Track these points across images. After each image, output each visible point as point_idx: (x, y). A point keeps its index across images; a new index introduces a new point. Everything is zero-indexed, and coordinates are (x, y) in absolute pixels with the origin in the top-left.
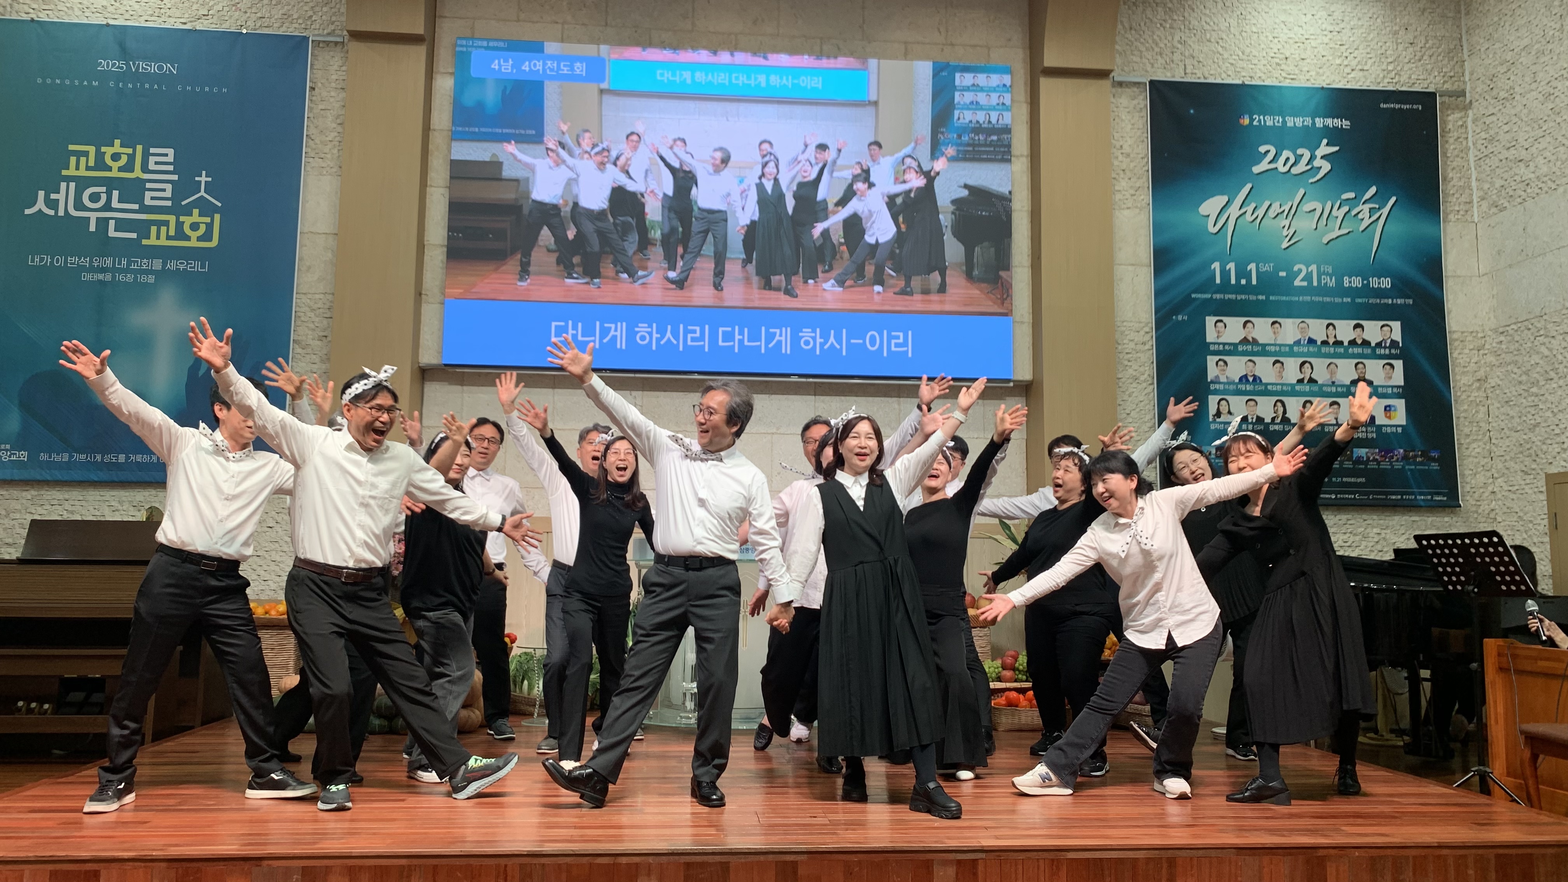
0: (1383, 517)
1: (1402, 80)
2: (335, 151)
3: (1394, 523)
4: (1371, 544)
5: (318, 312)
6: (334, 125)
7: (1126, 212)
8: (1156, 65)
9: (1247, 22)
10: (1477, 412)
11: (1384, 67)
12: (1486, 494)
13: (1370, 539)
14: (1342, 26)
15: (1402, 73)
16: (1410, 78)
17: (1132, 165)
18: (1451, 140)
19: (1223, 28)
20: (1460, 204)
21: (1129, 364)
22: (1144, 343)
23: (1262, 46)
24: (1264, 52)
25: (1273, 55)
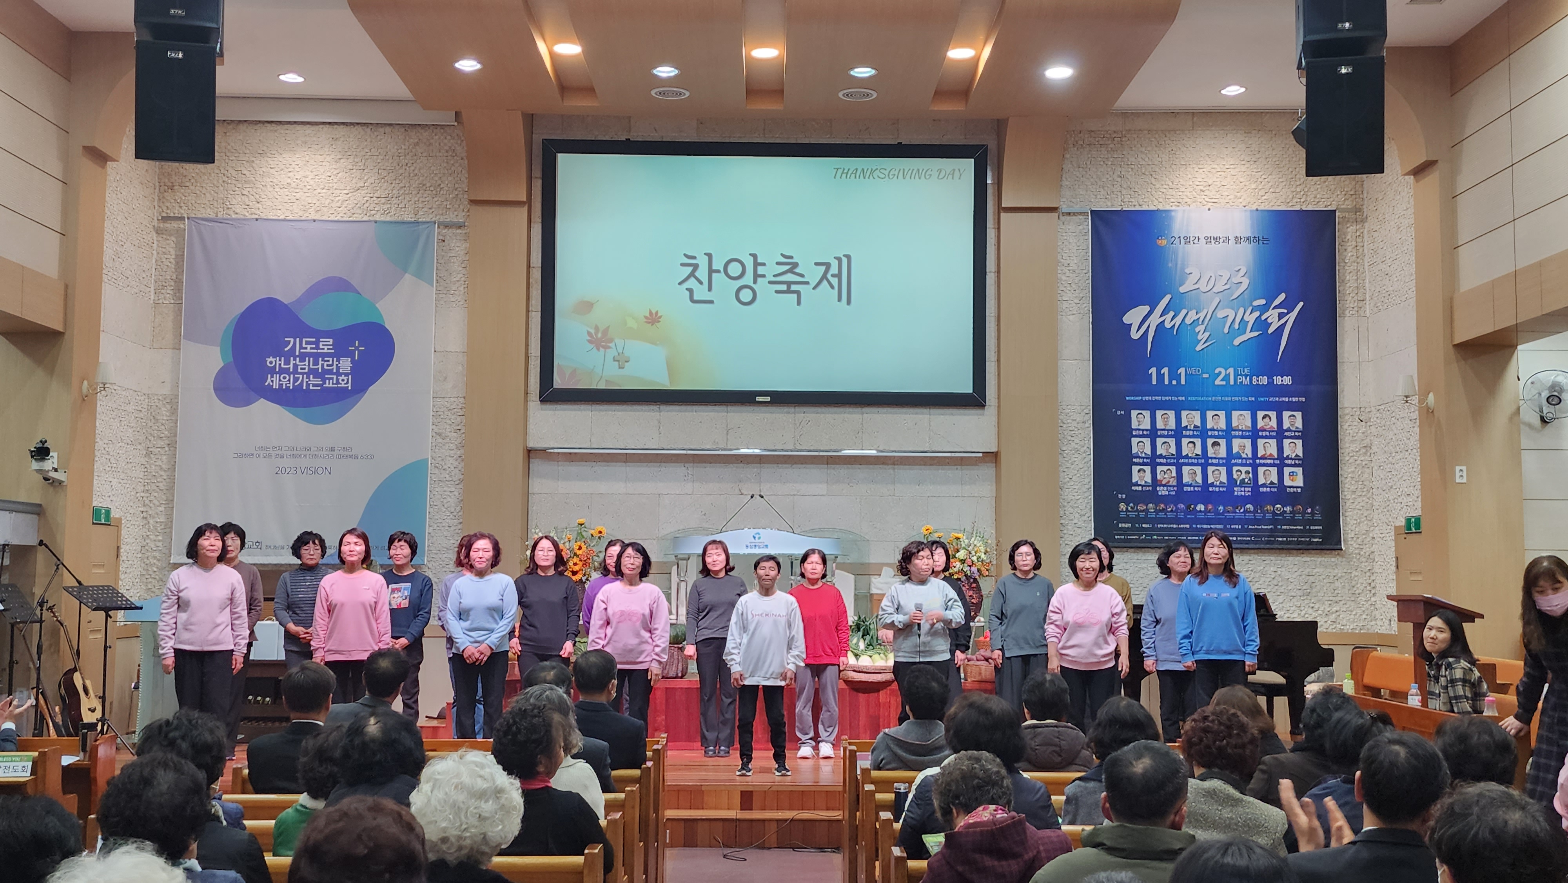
0: (1280, 558)
1: (1308, 199)
2: (462, 289)
3: (1289, 563)
4: (1269, 580)
5: (453, 412)
6: (461, 269)
7: (1071, 317)
8: (1099, 197)
9: (1177, 156)
10: (1362, 473)
11: (1293, 189)
12: (1368, 539)
13: (1268, 576)
14: (1258, 156)
15: (1309, 194)
16: (1315, 197)
17: (1077, 279)
18: (1349, 249)
19: (1156, 163)
20: (1354, 302)
21: (1072, 439)
22: (1084, 422)
23: (1189, 176)
24: (1191, 181)
25: (1198, 183)
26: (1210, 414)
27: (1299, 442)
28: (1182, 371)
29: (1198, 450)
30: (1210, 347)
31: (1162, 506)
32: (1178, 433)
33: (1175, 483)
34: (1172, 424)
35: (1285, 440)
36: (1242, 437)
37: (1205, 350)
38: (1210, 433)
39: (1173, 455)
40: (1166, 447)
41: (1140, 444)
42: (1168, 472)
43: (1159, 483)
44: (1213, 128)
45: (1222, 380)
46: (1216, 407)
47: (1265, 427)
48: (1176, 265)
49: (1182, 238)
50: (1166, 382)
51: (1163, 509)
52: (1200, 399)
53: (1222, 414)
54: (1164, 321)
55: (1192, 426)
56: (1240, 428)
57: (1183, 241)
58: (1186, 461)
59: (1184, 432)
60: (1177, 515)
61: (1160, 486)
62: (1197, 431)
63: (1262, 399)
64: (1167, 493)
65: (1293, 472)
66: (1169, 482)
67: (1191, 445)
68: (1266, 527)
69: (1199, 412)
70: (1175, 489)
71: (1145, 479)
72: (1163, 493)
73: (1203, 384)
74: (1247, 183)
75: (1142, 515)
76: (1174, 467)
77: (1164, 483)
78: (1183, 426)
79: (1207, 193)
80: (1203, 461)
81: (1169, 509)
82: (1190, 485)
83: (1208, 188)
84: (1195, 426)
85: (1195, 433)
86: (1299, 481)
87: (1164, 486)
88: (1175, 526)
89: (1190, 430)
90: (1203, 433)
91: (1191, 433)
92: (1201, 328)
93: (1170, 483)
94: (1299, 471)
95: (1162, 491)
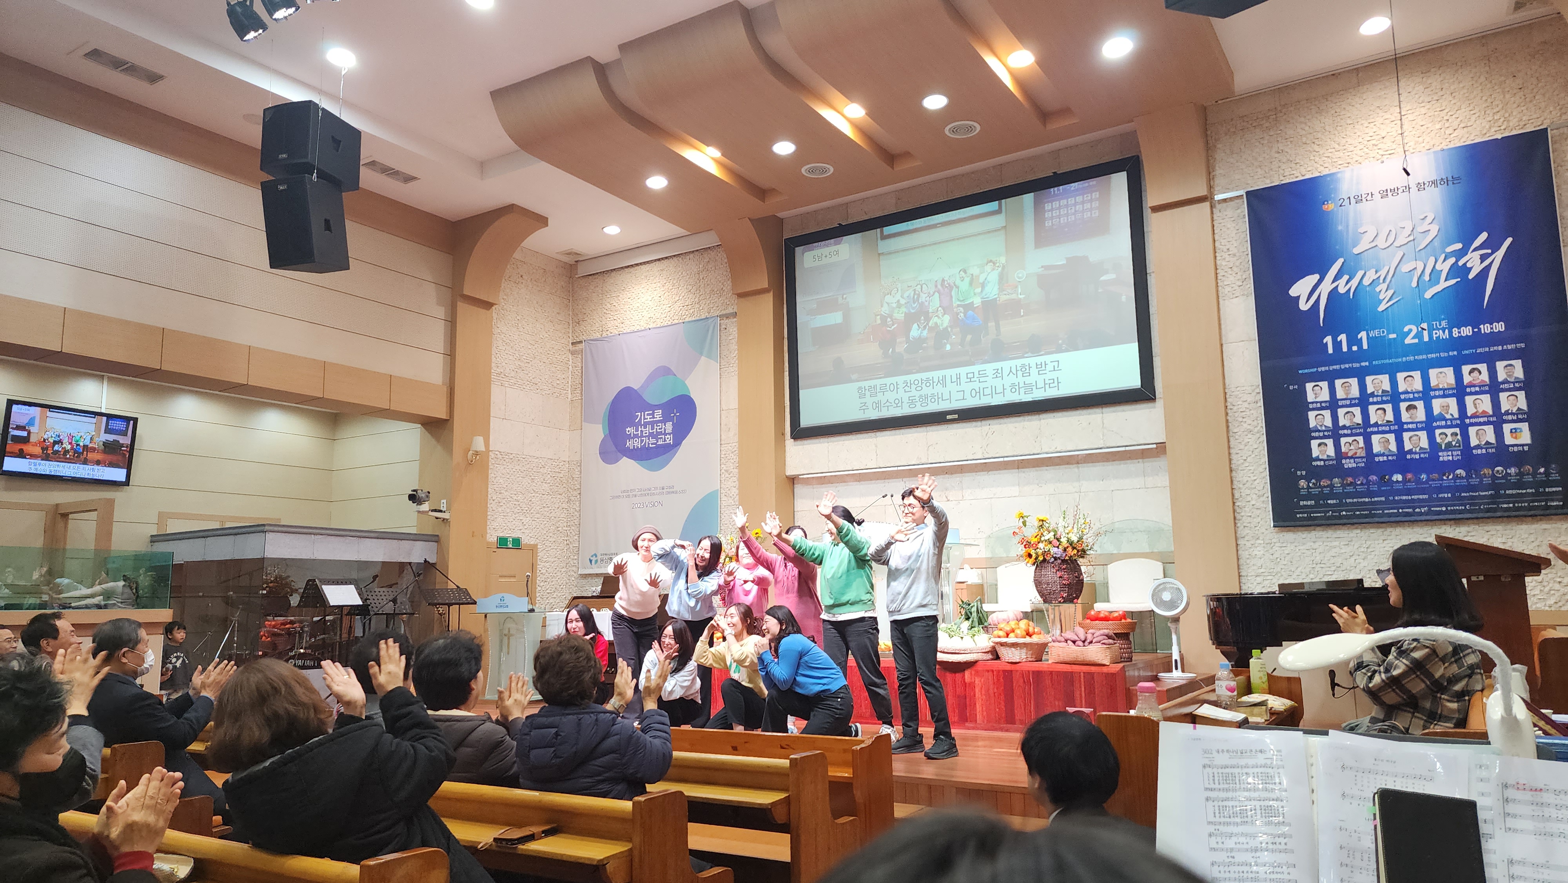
7: (1232, 303)
8: (1253, 177)
11: (1490, 119)
14: (1440, 93)
15: (1511, 118)
16: (1520, 121)
22: (1254, 404)
23: (1358, 133)
24: (1360, 138)
25: (1370, 138)
26: (1400, 376)
27: (1521, 395)
28: (1363, 335)
29: (1390, 416)
30: (1395, 305)
31: (1350, 479)
32: (1363, 401)
33: (1363, 454)
34: (1355, 392)
35: (1501, 394)
36: (1444, 396)
37: (1389, 309)
38: (1402, 397)
39: (1358, 424)
40: (1350, 417)
41: (1318, 417)
42: (1355, 442)
43: (1344, 455)
44: (1382, 79)
45: (1413, 338)
46: (1409, 367)
47: (1474, 382)
48: (1347, 226)
49: (1352, 198)
50: (1345, 349)
51: (1351, 482)
52: (1387, 361)
53: (1417, 375)
54: (1337, 286)
55: (1380, 392)
56: (1441, 387)
57: (1353, 201)
58: (1376, 429)
59: (1371, 400)
60: (1368, 487)
61: (1346, 458)
62: (1386, 396)
63: (1467, 352)
64: (1354, 465)
65: (1515, 429)
66: (1356, 453)
67: (1380, 412)
68: (1484, 493)
69: (1387, 375)
70: (1365, 460)
71: (1328, 453)
72: (1350, 466)
73: (1390, 345)
74: (1430, 125)
75: (1326, 490)
76: (1361, 437)
77: (1350, 455)
78: (1369, 392)
79: (1380, 146)
80: (1396, 427)
81: (1359, 482)
82: (1383, 455)
83: (1382, 140)
84: (1383, 391)
85: (1384, 398)
86: (1525, 437)
87: (1351, 458)
88: (1367, 500)
89: (1377, 396)
90: (1394, 397)
91: (1379, 399)
92: (1384, 287)
93: (1358, 455)
94: (1525, 426)
95: (1349, 464)
